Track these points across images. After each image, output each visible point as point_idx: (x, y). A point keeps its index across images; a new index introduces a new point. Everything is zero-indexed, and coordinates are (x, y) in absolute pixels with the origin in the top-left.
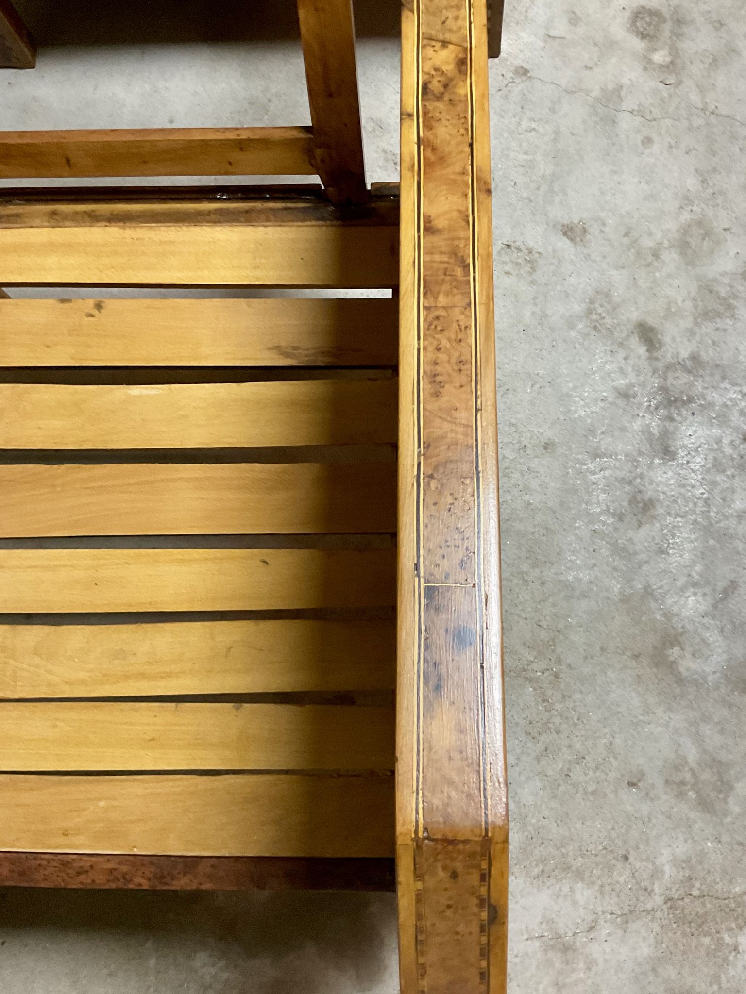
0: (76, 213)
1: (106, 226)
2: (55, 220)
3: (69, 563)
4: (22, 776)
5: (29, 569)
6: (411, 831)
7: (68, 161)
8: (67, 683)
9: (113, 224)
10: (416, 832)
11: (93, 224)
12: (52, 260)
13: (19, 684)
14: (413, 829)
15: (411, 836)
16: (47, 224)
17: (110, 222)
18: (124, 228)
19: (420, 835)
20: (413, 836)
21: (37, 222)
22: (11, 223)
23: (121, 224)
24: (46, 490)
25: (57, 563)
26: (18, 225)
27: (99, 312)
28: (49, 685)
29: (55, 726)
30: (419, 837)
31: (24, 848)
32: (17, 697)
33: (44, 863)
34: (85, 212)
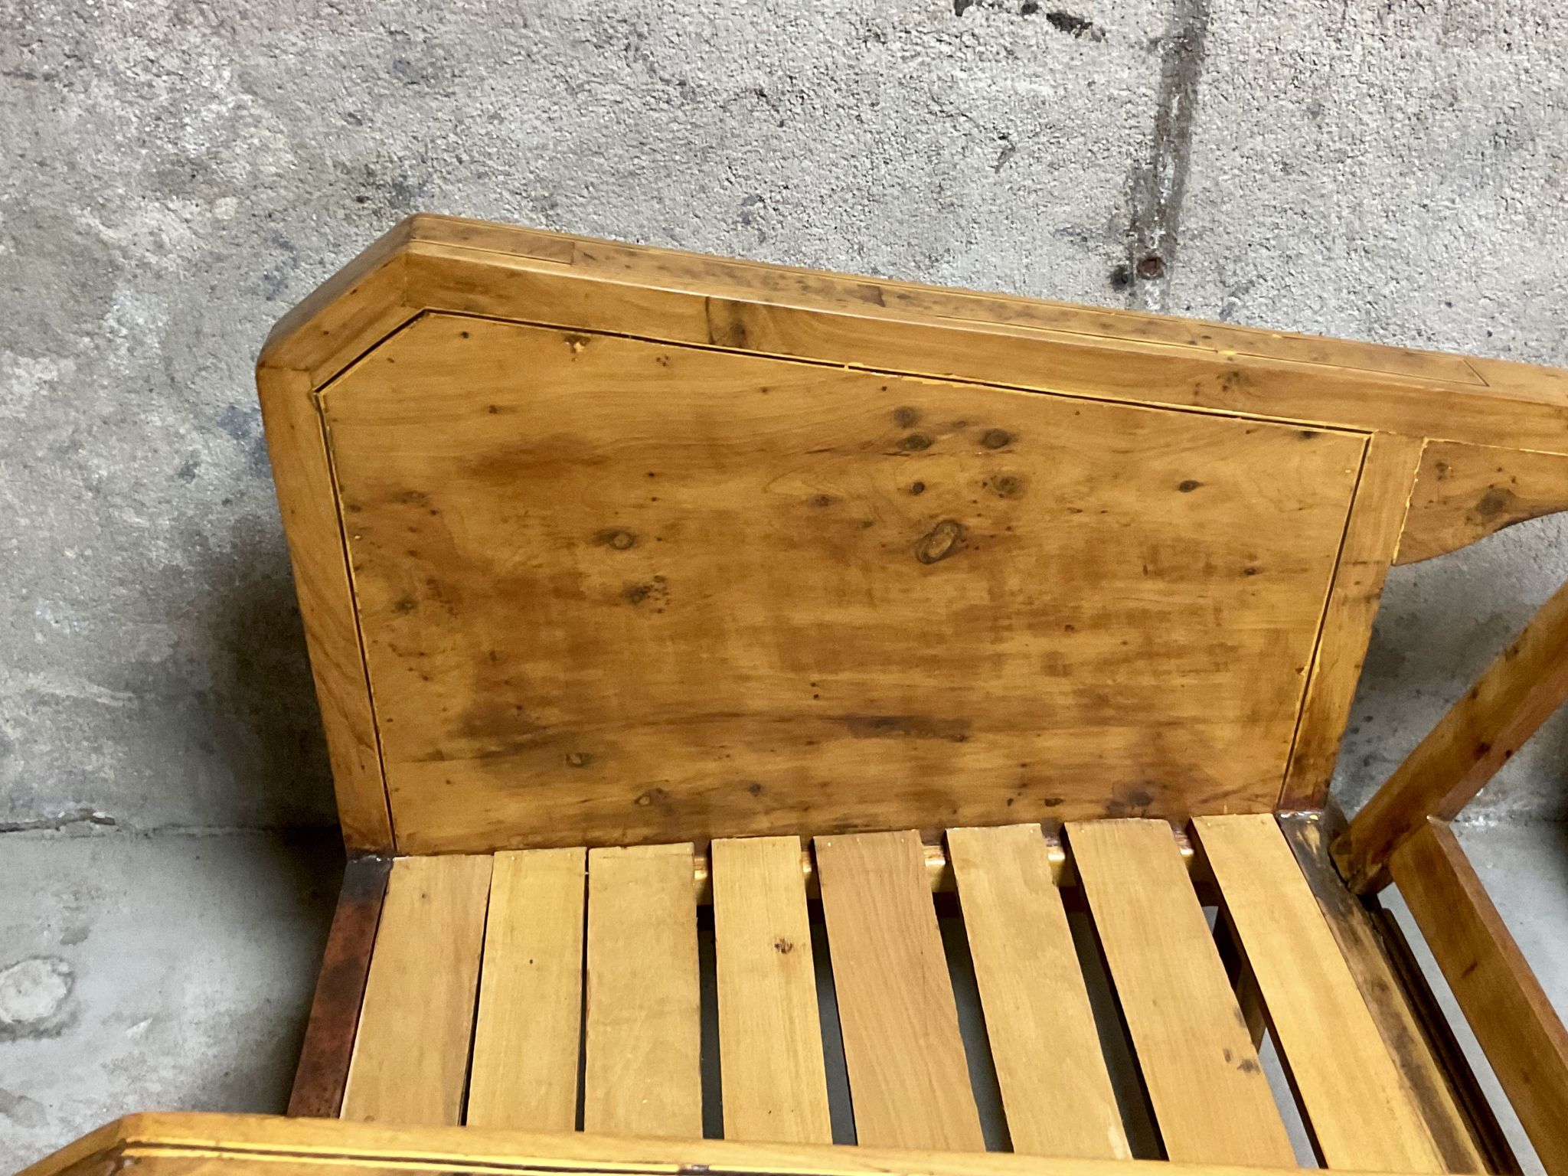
0: (1397, 1016)
1: (1393, 1061)
2: (1375, 990)
3: (802, 1070)
4: (467, 1050)
5: (787, 1017)
6: (139, 1134)
7: (1472, 967)
8: (608, 1094)
9: (1402, 1072)
10: (138, 1145)
11: (1389, 1042)
12: (1302, 992)
13: (609, 1029)
14: (144, 1139)
15: (130, 1136)
16: (1360, 979)
17: (1403, 1066)
18: (1401, 1087)
19: (128, 1152)
20: (129, 1140)
21: (1359, 967)
22: (1341, 934)
23: (1407, 1084)
24: (917, 1026)
25: (801, 1052)
26: (1342, 945)
27: (1239, 1068)
28: (606, 1069)
29: (539, 1082)
30: (123, 1150)
31: (356, 1065)
32: (589, 1028)
33: (327, 1095)
34: (1405, 1029)
